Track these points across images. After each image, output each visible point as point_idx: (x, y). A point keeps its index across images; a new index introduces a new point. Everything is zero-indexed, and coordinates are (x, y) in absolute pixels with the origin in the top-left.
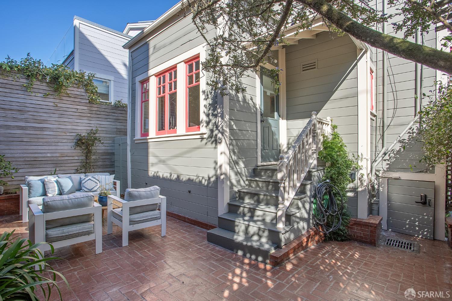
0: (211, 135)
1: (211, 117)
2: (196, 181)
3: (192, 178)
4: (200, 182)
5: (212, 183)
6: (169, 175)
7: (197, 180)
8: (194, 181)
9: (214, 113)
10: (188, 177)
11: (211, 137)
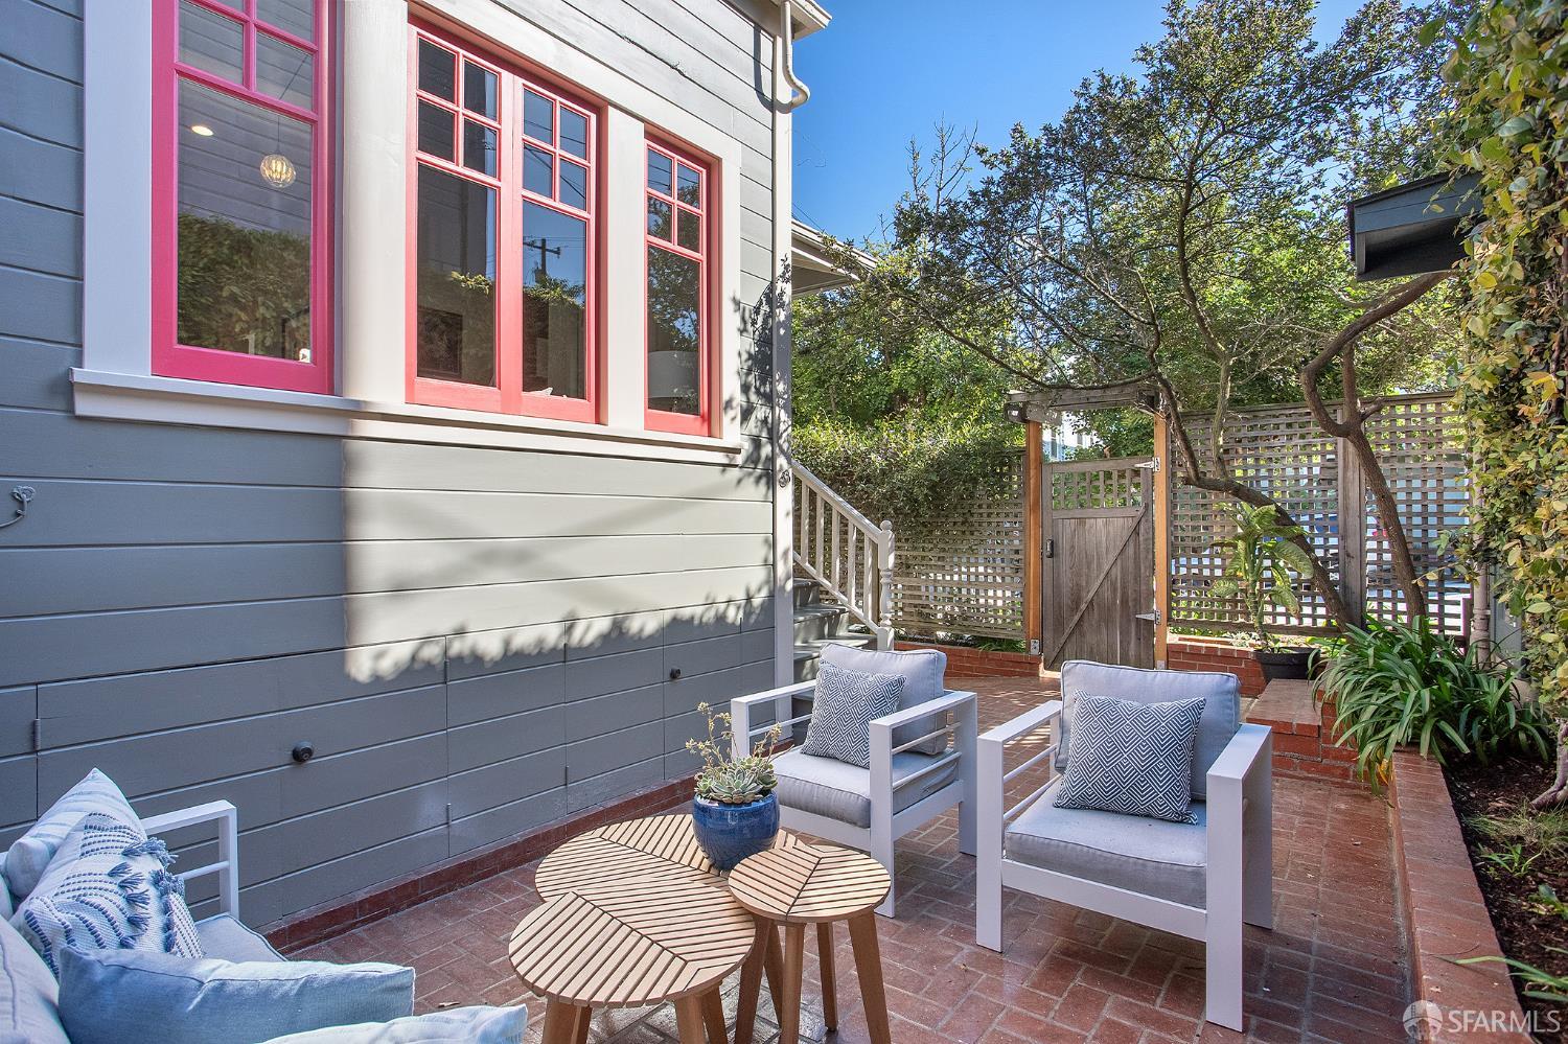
0: (755, 455)
1: (753, 398)
2: (704, 620)
3: (686, 613)
4: (721, 619)
5: (757, 611)
6: (552, 634)
7: (710, 615)
8: (696, 622)
9: (762, 390)
10: (667, 616)
11: (753, 459)
